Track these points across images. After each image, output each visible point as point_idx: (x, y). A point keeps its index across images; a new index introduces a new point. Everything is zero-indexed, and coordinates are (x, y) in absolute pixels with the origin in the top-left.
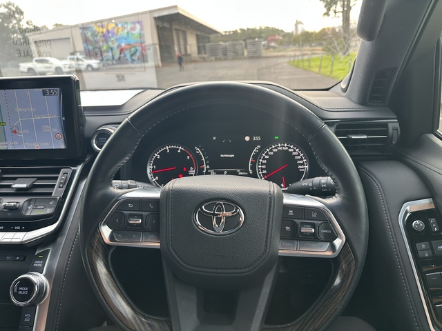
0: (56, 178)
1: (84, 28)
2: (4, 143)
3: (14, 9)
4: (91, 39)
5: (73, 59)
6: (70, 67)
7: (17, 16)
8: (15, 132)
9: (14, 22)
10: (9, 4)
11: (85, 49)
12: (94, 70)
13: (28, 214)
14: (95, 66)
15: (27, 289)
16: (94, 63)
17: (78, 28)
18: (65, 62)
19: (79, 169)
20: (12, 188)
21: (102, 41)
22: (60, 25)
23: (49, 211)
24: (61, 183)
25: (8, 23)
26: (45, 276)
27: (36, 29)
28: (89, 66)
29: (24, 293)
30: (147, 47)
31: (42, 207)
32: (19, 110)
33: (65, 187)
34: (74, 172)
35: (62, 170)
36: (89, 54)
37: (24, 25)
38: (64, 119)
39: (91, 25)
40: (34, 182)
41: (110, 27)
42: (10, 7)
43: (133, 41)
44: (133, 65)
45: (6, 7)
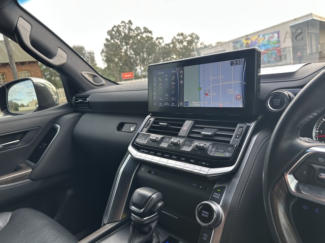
0: (233, 131)
1: (236, 42)
2: (199, 102)
3: (195, 37)
7: (196, 40)
8: (207, 94)
9: (194, 44)
10: (192, 34)
13: (212, 154)
15: (208, 213)
17: (231, 43)
19: (253, 125)
20: (201, 134)
22: (221, 42)
23: (227, 155)
24: (238, 134)
25: (191, 46)
26: (221, 207)
27: (206, 47)
29: (206, 216)
30: (282, 50)
31: (222, 151)
32: (212, 78)
33: (241, 138)
34: (248, 127)
35: (238, 125)
37: (199, 46)
38: (245, 83)
39: (240, 40)
40: (216, 132)
41: (254, 38)
42: (193, 36)
43: (271, 47)
44: (269, 65)
45: (191, 36)
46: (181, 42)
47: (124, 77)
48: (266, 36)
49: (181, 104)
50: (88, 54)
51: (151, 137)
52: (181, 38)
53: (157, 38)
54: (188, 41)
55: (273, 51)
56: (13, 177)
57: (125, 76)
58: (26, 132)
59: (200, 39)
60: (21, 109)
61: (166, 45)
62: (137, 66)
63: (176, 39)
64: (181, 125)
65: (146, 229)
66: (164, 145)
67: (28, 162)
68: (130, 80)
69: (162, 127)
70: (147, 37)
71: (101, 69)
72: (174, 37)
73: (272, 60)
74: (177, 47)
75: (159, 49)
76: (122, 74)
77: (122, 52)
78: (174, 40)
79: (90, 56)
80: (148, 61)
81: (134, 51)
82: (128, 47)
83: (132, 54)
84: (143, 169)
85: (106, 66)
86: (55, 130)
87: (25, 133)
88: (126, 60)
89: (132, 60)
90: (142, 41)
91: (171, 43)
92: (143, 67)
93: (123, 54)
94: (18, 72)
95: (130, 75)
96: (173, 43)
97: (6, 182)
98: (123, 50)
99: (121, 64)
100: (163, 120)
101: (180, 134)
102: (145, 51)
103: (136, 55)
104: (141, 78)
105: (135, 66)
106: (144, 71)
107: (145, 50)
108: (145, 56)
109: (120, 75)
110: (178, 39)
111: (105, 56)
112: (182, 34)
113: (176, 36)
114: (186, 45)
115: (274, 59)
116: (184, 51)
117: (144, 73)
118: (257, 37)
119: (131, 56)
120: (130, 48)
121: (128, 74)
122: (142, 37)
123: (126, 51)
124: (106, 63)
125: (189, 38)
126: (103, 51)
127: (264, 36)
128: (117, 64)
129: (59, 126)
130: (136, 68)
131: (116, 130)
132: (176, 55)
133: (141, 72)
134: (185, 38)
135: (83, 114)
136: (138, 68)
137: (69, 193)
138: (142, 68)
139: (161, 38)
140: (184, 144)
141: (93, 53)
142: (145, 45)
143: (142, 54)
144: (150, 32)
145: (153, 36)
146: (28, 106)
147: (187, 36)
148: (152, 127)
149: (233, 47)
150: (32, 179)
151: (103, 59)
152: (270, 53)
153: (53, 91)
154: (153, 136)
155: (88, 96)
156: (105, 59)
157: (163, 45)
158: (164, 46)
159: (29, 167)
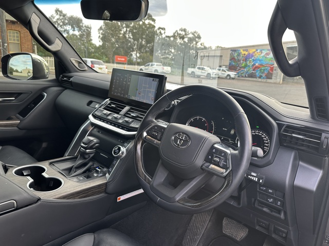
1: (234, 50)
2: (135, 97)
3: (196, 36)
4: (236, 58)
5: (219, 70)
6: (216, 75)
8: (140, 94)
9: (194, 43)
10: (195, 32)
11: (230, 64)
12: (231, 78)
14: (232, 76)
15: (118, 151)
16: (232, 74)
18: (214, 71)
20: (131, 115)
21: (243, 60)
23: (137, 126)
25: (190, 44)
26: (126, 149)
27: (205, 48)
28: (229, 75)
30: (274, 68)
31: (136, 124)
32: (143, 85)
36: (231, 68)
37: (199, 45)
39: (238, 49)
40: (138, 115)
41: (251, 51)
42: (195, 34)
43: (265, 63)
44: (260, 80)
45: (193, 34)
46: (183, 38)
47: (117, 60)
48: (263, 51)
49: (127, 96)
50: (84, 28)
51: (104, 112)
52: (183, 33)
53: (159, 28)
54: (189, 38)
55: (266, 68)
57: (119, 59)
58: (21, 94)
59: (201, 39)
60: (15, 74)
61: (167, 37)
62: (133, 51)
63: (178, 33)
64: (123, 109)
66: (110, 118)
67: (18, 115)
68: (123, 64)
69: (112, 108)
70: (150, 24)
71: (96, 46)
72: (177, 31)
73: (264, 75)
74: (177, 42)
75: (159, 39)
76: (116, 56)
77: (120, 34)
78: (176, 34)
79: (87, 30)
80: (145, 48)
81: (133, 35)
82: (128, 29)
83: (130, 38)
85: (101, 44)
86: (43, 96)
87: (19, 94)
88: (123, 42)
89: (129, 44)
90: (144, 27)
91: (172, 36)
92: (139, 53)
93: (121, 35)
94: (7, 30)
95: (123, 59)
96: (174, 36)
98: (122, 32)
99: (117, 46)
100: (114, 104)
101: (121, 113)
102: (144, 38)
103: (134, 40)
104: (135, 65)
105: (131, 51)
106: (140, 58)
107: (144, 36)
108: (143, 42)
109: (113, 56)
110: (180, 34)
111: (102, 34)
112: (185, 30)
113: (178, 30)
114: (187, 41)
115: (266, 76)
116: (183, 47)
117: (139, 60)
118: (254, 50)
119: (129, 39)
120: (129, 31)
121: (121, 58)
122: (144, 23)
123: (125, 33)
124: (101, 41)
125: (191, 36)
126: (101, 28)
127: (261, 51)
128: (113, 44)
129: (46, 94)
130: (131, 53)
131: (86, 105)
132: (174, 49)
133: (136, 58)
134: (187, 35)
135: (66, 89)
136: (134, 54)
137: (44, 145)
138: (138, 55)
139: (163, 29)
140: (120, 118)
141: (90, 28)
142: (146, 32)
143: (140, 40)
144: (154, 20)
145: (155, 25)
146: (21, 72)
147: (189, 32)
148: (107, 106)
149: (231, 55)
150: (19, 128)
151: (99, 36)
152: (263, 68)
153: (46, 65)
154: (105, 112)
155: (72, 77)
156: (101, 36)
157: (164, 36)
158: (164, 38)
159: (18, 119)
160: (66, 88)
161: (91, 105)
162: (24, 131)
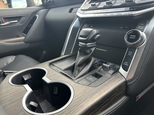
23: (151, 0)
29: (133, 38)
56: (15, 40)
65: (88, 51)
67: (23, 33)
84: (85, 26)
86: (36, 17)
87: (20, 17)
97: (13, 42)
129: (37, 16)
131: (68, 12)
137: (44, 52)
140: (116, 3)
150: (25, 42)
159: (23, 36)
160: (50, 9)
161: (73, 12)
162: (29, 44)
